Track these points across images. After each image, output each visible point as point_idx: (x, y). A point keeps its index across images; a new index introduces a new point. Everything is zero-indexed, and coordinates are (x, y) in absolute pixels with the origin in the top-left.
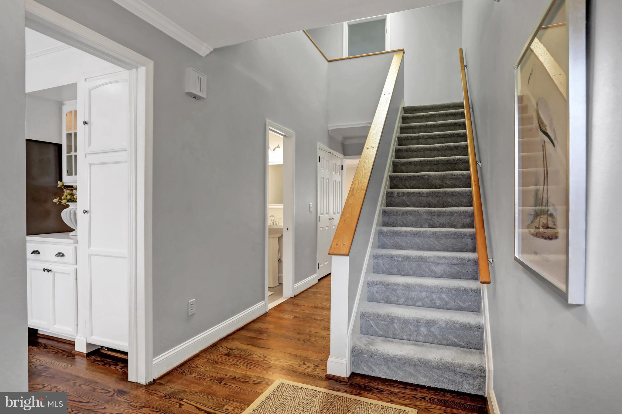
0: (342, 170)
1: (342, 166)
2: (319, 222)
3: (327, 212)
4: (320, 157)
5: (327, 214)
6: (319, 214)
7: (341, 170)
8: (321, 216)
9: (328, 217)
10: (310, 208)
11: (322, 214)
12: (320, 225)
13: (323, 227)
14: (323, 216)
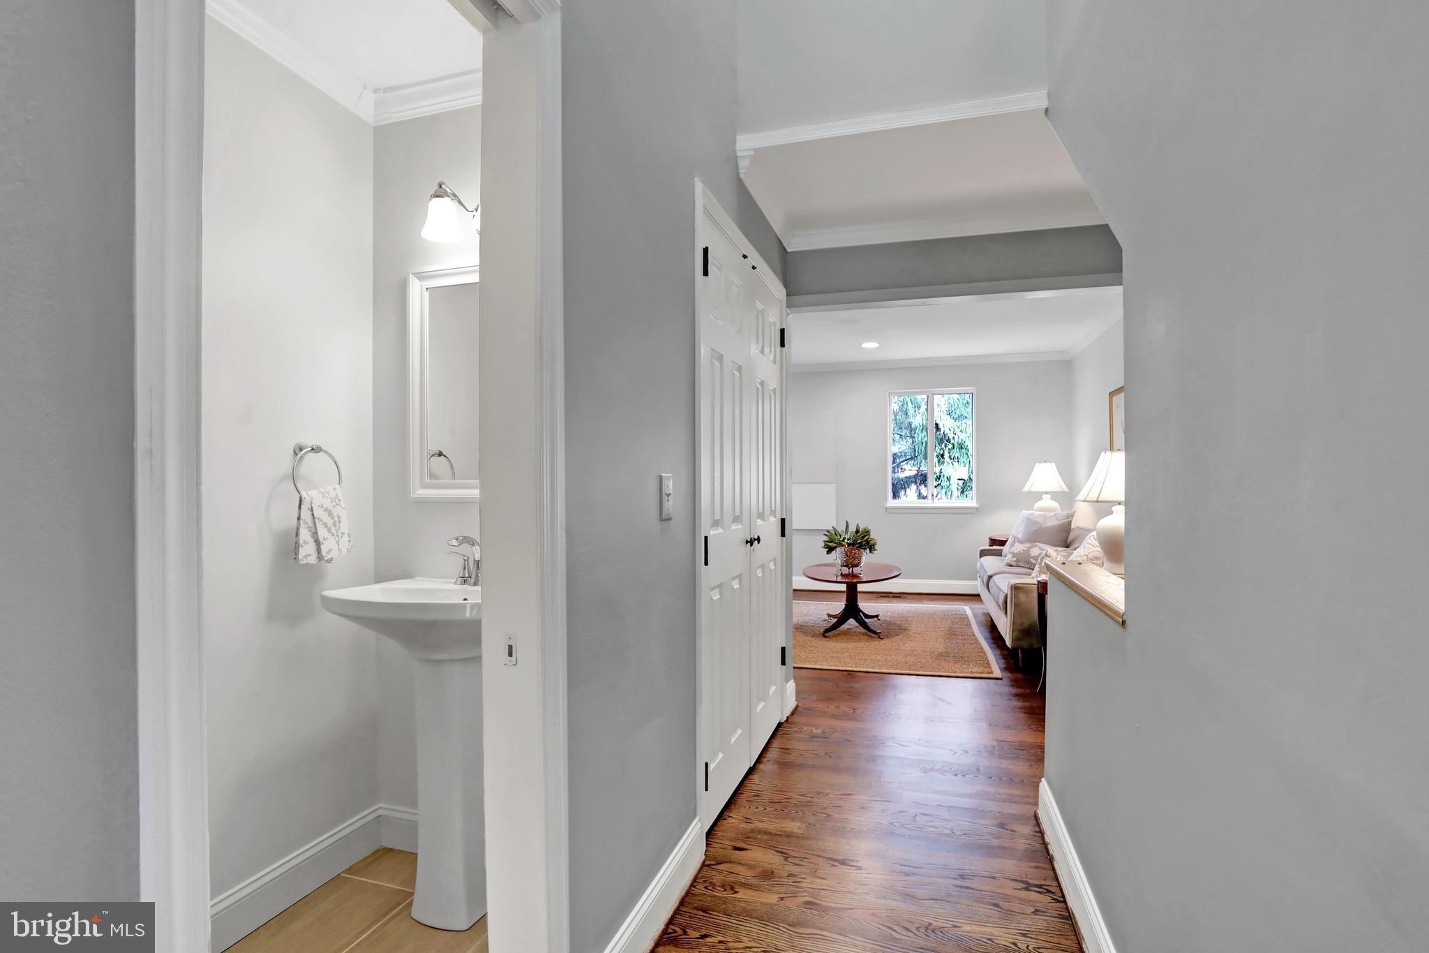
0: (782, 345)
1: (782, 331)
2: (706, 564)
3: (737, 513)
4: (706, 250)
5: (737, 519)
6: (706, 529)
7: (779, 348)
8: (712, 533)
9: (739, 531)
10: (665, 498)
11: (716, 524)
12: (708, 576)
13: (720, 586)
14: (720, 530)
